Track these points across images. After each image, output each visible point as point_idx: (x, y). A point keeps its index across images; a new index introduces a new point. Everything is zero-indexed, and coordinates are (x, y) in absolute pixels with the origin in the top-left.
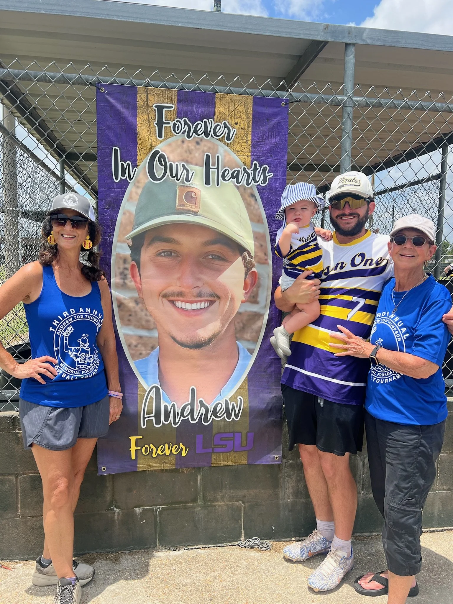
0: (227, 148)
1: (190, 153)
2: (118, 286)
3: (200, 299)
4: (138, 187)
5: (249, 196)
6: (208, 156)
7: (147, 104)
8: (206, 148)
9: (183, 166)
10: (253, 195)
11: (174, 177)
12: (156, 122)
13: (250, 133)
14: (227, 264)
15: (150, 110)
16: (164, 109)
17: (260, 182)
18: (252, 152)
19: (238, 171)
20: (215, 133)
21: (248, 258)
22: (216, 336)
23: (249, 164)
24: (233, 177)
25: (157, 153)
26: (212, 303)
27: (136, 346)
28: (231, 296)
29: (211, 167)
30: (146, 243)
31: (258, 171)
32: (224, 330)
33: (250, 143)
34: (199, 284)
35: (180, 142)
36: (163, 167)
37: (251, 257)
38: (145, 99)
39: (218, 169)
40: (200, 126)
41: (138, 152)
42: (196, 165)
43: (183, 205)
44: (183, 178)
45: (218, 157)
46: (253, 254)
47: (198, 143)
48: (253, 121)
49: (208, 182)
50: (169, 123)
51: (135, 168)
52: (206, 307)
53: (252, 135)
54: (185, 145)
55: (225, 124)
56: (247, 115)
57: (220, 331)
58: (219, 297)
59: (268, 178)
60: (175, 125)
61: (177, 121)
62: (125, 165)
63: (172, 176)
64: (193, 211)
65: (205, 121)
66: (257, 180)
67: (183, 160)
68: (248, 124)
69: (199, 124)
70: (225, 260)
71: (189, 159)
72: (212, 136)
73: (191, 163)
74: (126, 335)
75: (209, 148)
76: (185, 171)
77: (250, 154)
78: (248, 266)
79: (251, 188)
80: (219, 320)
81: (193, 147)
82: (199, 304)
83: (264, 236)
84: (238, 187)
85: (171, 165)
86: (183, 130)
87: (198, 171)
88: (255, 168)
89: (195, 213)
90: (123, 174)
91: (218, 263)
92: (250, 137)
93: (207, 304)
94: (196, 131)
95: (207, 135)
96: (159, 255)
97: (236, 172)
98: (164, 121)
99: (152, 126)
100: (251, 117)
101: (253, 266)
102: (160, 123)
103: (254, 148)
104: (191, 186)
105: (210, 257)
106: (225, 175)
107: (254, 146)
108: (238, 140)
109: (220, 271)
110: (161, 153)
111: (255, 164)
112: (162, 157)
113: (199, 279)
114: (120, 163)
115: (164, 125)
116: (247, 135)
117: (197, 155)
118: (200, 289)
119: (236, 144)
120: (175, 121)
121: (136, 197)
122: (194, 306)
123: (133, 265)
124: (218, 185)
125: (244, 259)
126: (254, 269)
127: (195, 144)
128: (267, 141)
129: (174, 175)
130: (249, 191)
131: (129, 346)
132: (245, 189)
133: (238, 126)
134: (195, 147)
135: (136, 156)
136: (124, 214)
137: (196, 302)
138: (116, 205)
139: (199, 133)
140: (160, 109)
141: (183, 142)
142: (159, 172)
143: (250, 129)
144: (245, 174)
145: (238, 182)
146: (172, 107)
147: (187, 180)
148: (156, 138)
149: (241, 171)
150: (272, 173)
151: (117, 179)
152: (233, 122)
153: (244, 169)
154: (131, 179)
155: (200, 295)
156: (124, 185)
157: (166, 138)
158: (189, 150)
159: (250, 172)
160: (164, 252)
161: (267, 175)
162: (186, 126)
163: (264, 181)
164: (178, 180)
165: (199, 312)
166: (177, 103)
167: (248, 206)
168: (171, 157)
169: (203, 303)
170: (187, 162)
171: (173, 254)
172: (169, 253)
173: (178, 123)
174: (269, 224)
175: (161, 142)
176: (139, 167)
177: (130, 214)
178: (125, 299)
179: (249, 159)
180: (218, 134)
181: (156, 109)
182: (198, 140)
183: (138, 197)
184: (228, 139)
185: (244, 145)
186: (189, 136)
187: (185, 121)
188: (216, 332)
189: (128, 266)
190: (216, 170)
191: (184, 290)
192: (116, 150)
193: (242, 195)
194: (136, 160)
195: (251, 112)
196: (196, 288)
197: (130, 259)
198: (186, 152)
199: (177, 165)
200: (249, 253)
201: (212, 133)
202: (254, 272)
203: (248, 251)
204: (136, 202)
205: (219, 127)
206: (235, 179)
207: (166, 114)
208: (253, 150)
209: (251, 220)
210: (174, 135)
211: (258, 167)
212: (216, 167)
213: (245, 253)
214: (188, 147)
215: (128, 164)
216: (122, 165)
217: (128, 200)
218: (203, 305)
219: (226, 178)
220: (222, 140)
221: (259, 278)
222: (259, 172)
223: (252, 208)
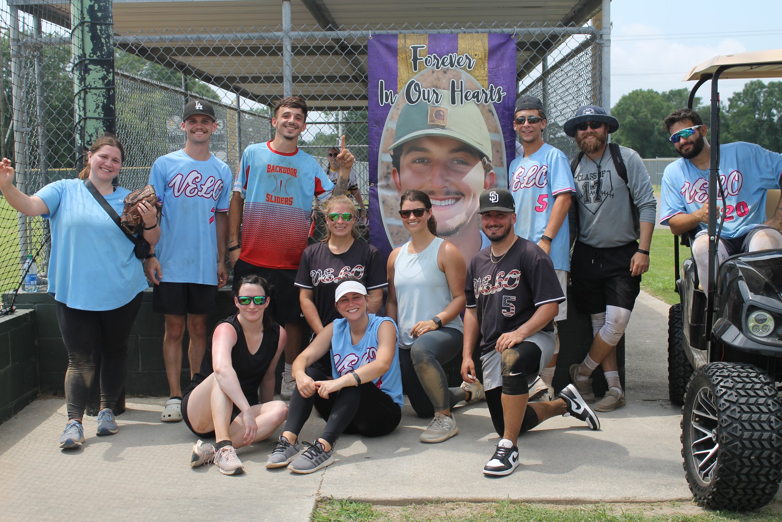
0: (469, 75)
1: (439, 80)
2: (383, 187)
3: (447, 197)
4: (398, 109)
5: (487, 112)
6: (453, 82)
7: (405, 46)
8: (451, 76)
9: (434, 90)
10: (490, 111)
11: (426, 100)
12: (412, 59)
13: (487, 62)
14: (469, 167)
15: (407, 50)
16: (418, 49)
17: (496, 100)
18: (489, 76)
19: (479, 92)
20: (458, 63)
21: (487, 162)
22: (462, 226)
23: (487, 86)
24: (473, 97)
25: (413, 82)
26: (457, 200)
27: (397, 234)
28: (474, 194)
29: (456, 90)
30: (404, 153)
31: (493, 91)
32: (469, 221)
33: (486, 69)
34: (447, 184)
35: (431, 73)
36: (418, 93)
37: (490, 161)
38: (403, 43)
39: (461, 91)
40: (446, 58)
41: (399, 83)
42: (444, 89)
43: (433, 121)
44: (433, 101)
45: (461, 82)
46: (491, 159)
47: (445, 72)
48: (489, 52)
49: (453, 102)
50: (422, 59)
51: (396, 95)
52: (453, 203)
53: (488, 63)
54: (435, 75)
55: (466, 56)
56: (484, 48)
57: (465, 222)
58: (463, 195)
59: (502, 96)
60: (427, 59)
61: (429, 57)
62: (388, 93)
63: (425, 99)
64: (441, 126)
65: (451, 55)
66: (494, 99)
67: (433, 86)
68: (485, 55)
69: (446, 57)
70: (469, 164)
71: (438, 85)
72: (456, 66)
73: (440, 88)
74: (389, 225)
75: (454, 76)
76: (435, 94)
77: (487, 78)
78: (487, 168)
79: (489, 105)
80: (464, 213)
81: (441, 76)
82: (447, 201)
83: (500, 144)
84: (478, 105)
85: (424, 91)
86: (433, 63)
87: (446, 94)
88: (492, 90)
89: (443, 127)
90: (387, 100)
91: (461, 167)
92: (486, 65)
93: (453, 201)
94: (443, 63)
95: (452, 65)
96: (414, 162)
97: (476, 93)
98: (418, 57)
99: (409, 62)
100: (487, 49)
101: (491, 168)
102: (415, 59)
103: (490, 73)
104: (440, 106)
105: (456, 162)
106: (468, 96)
107: (489, 72)
108: (477, 68)
109: (464, 174)
110: (416, 82)
111: (492, 86)
112: (417, 85)
113: (447, 181)
114: (384, 92)
115: (418, 61)
116: (484, 63)
117: (444, 81)
118: (448, 188)
119: (476, 71)
120: (427, 57)
121: (396, 117)
122: (444, 203)
123: (394, 171)
124: (462, 103)
125: (484, 163)
126: (492, 171)
127: (442, 73)
128: (500, 68)
129: (426, 98)
130: (487, 108)
131: (392, 234)
132: (484, 106)
133: (477, 57)
134: (443, 75)
135: (397, 85)
136: (387, 130)
137: (444, 199)
138: (381, 123)
139: (446, 64)
140: (415, 49)
141: (433, 72)
142: (414, 97)
143: (487, 58)
144: (484, 94)
145: (478, 101)
146: (424, 47)
147: (437, 102)
148: (413, 71)
149: (481, 91)
150: (505, 93)
151: (382, 104)
152: (473, 54)
153: (483, 90)
154: (392, 103)
155: (448, 193)
156: (388, 107)
157: (420, 70)
158: (438, 78)
159: (488, 92)
160: (418, 159)
161: (501, 94)
162: (435, 60)
163: (499, 99)
164: (429, 102)
165: (447, 207)
166: (428, 43)
167: (487, 120)
168: (424, 85)
169: (450, 200)
170: (437, 87)
171: (426, 161)
172: (422, 161)
173: (429, 58)
174: (504, 133)
175: (416, 73)
176: (399, 94)
177: (392, 130)
178: (388, 196)
179: (486, 83)
180: (461, 64)
181: (412, 49)
182: (445, 70)
183: (398, 117)
184: (469, 67)
185: (483, 71)
186: (438, 68)
187: (434, 56)
188: (462, 222)
189: (390, 171)
190: (460, 92)
191: (434, 189)
192: (382, 82)
193: (481, 112)
194: (397, 88)
195: (487, 45)
196: (444, 188)
197: (392, 166)
198: (436, 79)
199: (429, 91)
200: (488, 158)
201: (456, 63)
202: (492, 173)
203: (487, 156)
204: (396, 121)
205: (461, 58)
206: (476, 99)
207: (420, 52)
208: (489, 75)
209: (489, 130)
210: (427, 68)
211: (494, 88)
212: (460, 90)
213: (485, 158)
214: (437, 76)
215: (391, 92)
216: (386, 93)
217: (390, 120)
218: (450, 202)
219: (468, 98)
220: (464, 69)
221: (496, 179)
222: (495, 92)
223: (490, 121)
